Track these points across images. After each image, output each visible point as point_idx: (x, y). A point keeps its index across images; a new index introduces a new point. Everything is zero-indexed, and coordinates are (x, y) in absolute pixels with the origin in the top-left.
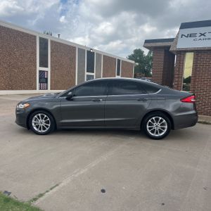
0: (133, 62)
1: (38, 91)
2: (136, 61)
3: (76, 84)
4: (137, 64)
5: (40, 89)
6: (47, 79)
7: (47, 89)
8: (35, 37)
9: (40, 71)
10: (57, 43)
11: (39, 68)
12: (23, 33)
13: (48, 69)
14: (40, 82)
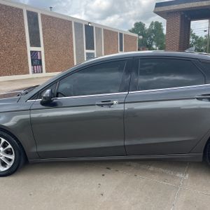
0: (137, 35)
1: (31, 75)
2: (139, 35)
3: (75, 64)
4: (141, 37)
5: (34, 72)
6: (41, 60)
7: (42, 72)
8: (21, 10)
9: (31, 52)
10: (50, 17)
11: (30, 49)
12: (6, 6)
13: (41, 49)
14: (33, 65)
